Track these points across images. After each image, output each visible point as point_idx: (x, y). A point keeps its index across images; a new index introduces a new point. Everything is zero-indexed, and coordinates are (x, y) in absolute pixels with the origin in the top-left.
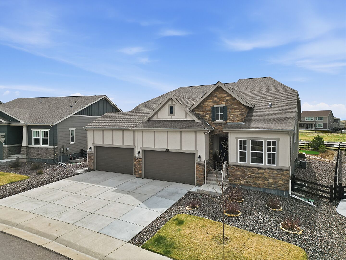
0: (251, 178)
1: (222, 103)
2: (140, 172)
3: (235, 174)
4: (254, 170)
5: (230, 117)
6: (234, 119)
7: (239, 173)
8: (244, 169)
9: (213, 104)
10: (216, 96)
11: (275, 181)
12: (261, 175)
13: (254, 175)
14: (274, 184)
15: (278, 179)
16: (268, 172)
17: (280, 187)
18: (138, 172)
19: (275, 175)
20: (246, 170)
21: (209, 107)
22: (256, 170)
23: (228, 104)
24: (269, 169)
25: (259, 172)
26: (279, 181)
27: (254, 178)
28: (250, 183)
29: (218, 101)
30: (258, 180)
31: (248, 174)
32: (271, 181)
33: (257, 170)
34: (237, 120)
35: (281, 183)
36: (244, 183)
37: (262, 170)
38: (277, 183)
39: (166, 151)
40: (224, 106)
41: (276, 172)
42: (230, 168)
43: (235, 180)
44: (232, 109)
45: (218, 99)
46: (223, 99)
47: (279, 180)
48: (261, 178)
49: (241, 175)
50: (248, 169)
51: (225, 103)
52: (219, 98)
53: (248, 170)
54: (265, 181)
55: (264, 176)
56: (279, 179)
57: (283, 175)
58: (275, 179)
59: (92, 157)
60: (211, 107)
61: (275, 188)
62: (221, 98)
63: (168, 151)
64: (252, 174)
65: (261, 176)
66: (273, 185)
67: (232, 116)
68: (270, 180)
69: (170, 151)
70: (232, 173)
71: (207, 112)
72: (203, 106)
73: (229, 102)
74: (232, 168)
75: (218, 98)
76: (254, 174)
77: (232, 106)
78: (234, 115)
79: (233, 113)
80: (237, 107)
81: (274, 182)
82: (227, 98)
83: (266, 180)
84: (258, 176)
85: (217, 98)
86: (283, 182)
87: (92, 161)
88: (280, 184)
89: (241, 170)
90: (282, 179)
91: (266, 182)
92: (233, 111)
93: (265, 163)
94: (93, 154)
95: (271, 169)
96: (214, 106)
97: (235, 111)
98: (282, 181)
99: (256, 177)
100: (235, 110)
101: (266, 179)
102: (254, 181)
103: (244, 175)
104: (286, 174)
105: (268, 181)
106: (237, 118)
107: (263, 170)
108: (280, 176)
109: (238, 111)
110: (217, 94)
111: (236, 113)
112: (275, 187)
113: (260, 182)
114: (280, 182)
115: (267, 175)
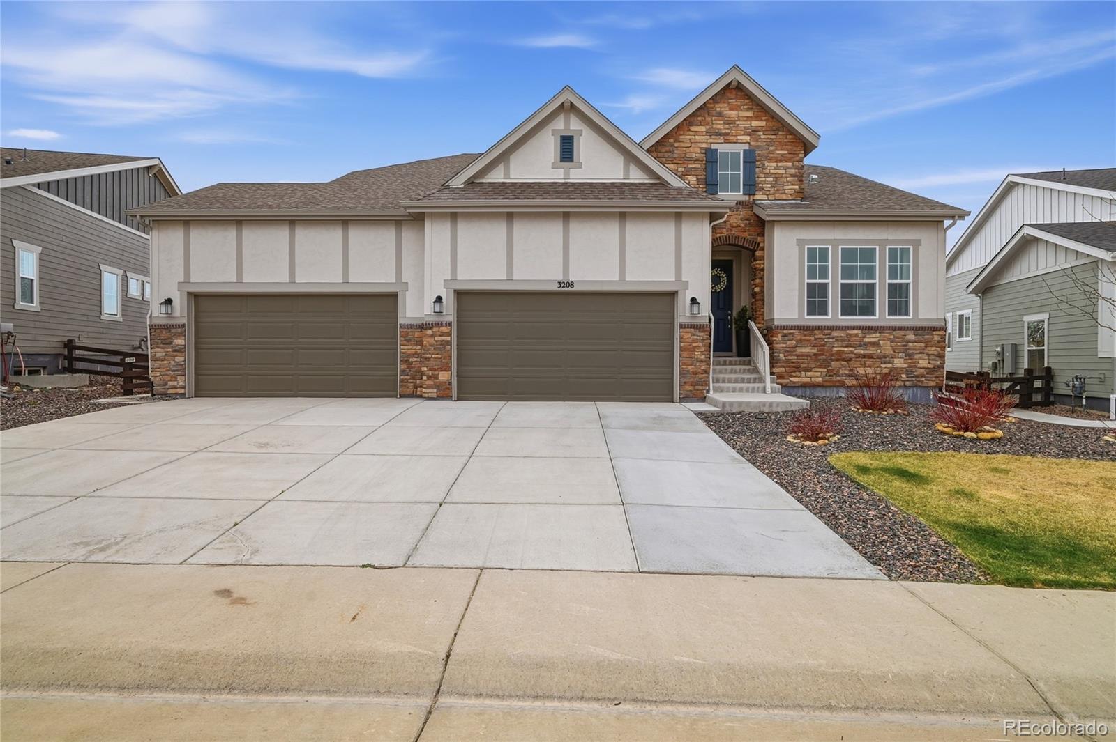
0: (843, 360)
1: (739, 137)
2: (443, 376)
3: (796, 355)
4: (850, 335)
5: (765, 182)
6: (777, 187)
7: (806, 350)
8: (824, 337)
9: (709, 141)
10: (720, 115)
11: (910, 361)
12: (871, 348)
13: (852, 352)
14: (907, 372)
15: (917, 356)
16: (892, 337)
17: (923, 379)
18: (436, 377)
19: (910, 344)
20: (829, 338)
21: (698, 150)
22: (856, 335)
23: (759, 144)
24: (894, 329)
25: (866, 340)
26: (921, 362)
27: (850, 359)
28: (838, 378)
29: (727, 131)
30: (864, 365)
31: (835, 349)
32: (899, 363)
33: (860, 335)
34: (785, 193)
35: (926, 366)
36: (820, 379)
37: (874, 335)
38: (915, 367)
39: (561, 289)
40: (747, 147)
41: (911, 337)
42: (780, 336)
43: (795, 372)
44: (770, 160)
45: (727, 126)
46: (742, 124)
47: (920, 358)
48: (870, 357)
49: (815, 354)
50: (835, 334)
51: (748, 138)
52: (730, 122)
53: (833, 338)
54: (883, 366)
55: (879, 351)
56: (921, 355)
57: (930, 342)
58: (909, 356)
59: (179, 342)
60: (701, 148)
61: (908, 384)
62: (737, 123)
63: (570, 289)
64: (846, 349)
65: (871, 352)
66: (903, 376)
67: (771, 179)
68: (896, 361)
69: (577, 288)
70: (787, 351)
71: (690, 166)
72: (676, 145)
73: (762, 137)
74: (785, 335)
75: (725, 124)
76: (851, 349)
77: (771, 148)
78: (777, 178)
79: (772, 171)
80: (786, 152)
81: (906, 366)
82: (755, 124)
83: (885, 363)
84: (862, 352)
85: (722, 122)
86: (929, 363)
87: (179, 359)
88: (922, 370)
89: (813, 338)
90: (929, 355)
91: (885, 368)
92: (775, 164)
93: (881, 315)
94: (183, 326)
95: (900, 329)
96: (714, 147)
97: (780, 164)
98: (927, 361)
99: (859, 356)
100: (781, 161)
101: (884, 358)
102: (851, 370)
103: (823, 355)
104: (939, 339)
105: (890, 365)
106: (785, 187)
107: (878, 335)
108: (922, 345)
109: (790, 164)
110: (722, 107)
111: (783, 172)
112: (910, 379)
113: (869, 370)
114: (924, 363)
115: (887, 347)
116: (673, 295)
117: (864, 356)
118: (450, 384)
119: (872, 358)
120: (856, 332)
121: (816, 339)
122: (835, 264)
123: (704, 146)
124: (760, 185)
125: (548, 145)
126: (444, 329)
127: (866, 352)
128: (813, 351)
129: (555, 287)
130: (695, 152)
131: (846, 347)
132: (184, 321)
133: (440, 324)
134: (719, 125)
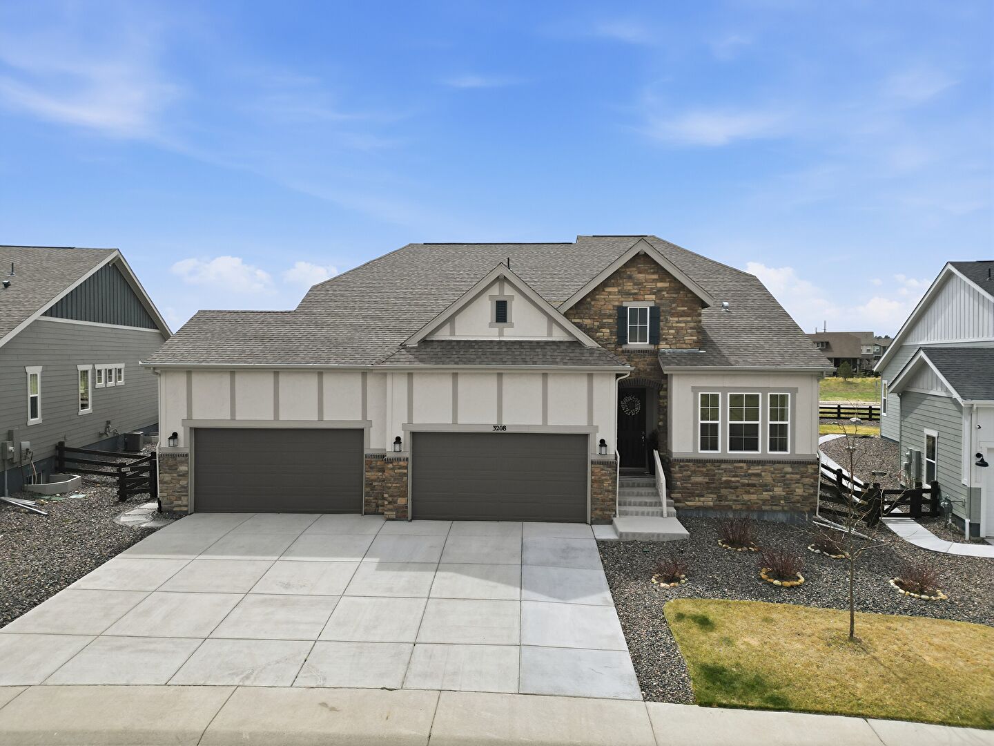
0: (730, 488)
1: (646, 296)
2: (401, 501)
3: (692, 484)
4: (737, 468)
5: (668, 334)
6: (678, 338)
7: (700, 479)
8: (714, 468)
9: (621, 300)
10: (630, 277)
11: (787, 490)
12: (755, 479)
13: (738, 481)
14: (785, 498)
15: (793, 486)
16: (772, 469)
17: (799, 505)
18: (396, 502)
19: (788, 476)
20: (719, 469)
21: (611, 307)
22: (742, 468)
23: (663, 301)
24: (773, 462)
25: (750, 471)
26: (797, 490)
27: (737, 487)
28: (727, 503)
29: (636, 291)
30: (748, 493)
31: (724, 479)
32: (778, 491)
33: (745, 468)
34: (685, 343)
35: (801, 494)
36: (712, 504)
37: (757, 468)
38: (792, 494)
39: (495, 431)
40: (652, 304)
41: (789, 469)
42: (677, 467)
43: (690, 497)
44: (673, 315)
45: (636, 287)
46: (649, 286)
47: (797, 487)
48: (754, 485)
49: (707, 483)
50: (723, 466)
51: (653, 297)
52: (638, 284)
53: (722, 469)
54: (764, 493)
55: (761, 481)
56: (797, 485)
57: (805, 473)
58: (786, 485)
59: (183, 468)
60: (614, 306)
61: (786, 508)
62: (645, 284)
63: (503, 431)
64: (733, 479)
65: (754, 482)
66: (782, 502)
67: (673, 331)
68: (776, 489)
69: (508, 430)
70: (683, 480)
71: (604, 321)
72: (593, 303)
73: (666, 296)
74: (681, 467)
75: (634, 285)
76: (737, 479)
77: (674, 305)
78: (678, 330)
79: (674, 325)
80: (686, 308)
81: (784, 493)
82: (660, 285)
83: (767, 491)
84: (747, 481)
85: (632, 284)
86: (804, 491)
87: (183, 482)
88: (798, 498)
89: (705, 469)
90: (804, 485)
91: (766, 495)
92: (676, 319)
93: (764, 450)
94: (187, 455)
95: (779, 462)
96: (625, 304)
97: (681, 319)
98: (802, 490)
99: (744, 485)
100: (681, 316)
101: (766, 488)
102: (738, 496)
103: (713, 483)
104: (813, 471)
105: (771, 493)
106: (686, 338)
107: (760, 467)
108: (798, 476)
109: (689, 319)
110: (633, 271)
111: (683, 325)
112: (788, 505)
113: (754, 497)
114: (799, 491)
115: (768, 478)
116: (585, 437)
117: (749, 485)
118: (407, 507)
119: (755, 486)
120: (741, 465)
121: (708, 470)
122: (724, 407)
123: (617, 303)
124: (664, 337)
125: (486, 308)
126: (402, 463)
127: (750, 482)
128: (705, 480)
129: (491, 430)
130: (609, 309)
131: (734, 477)
132: (187, 451)
133: (399, 459)
134: (629, 286)
